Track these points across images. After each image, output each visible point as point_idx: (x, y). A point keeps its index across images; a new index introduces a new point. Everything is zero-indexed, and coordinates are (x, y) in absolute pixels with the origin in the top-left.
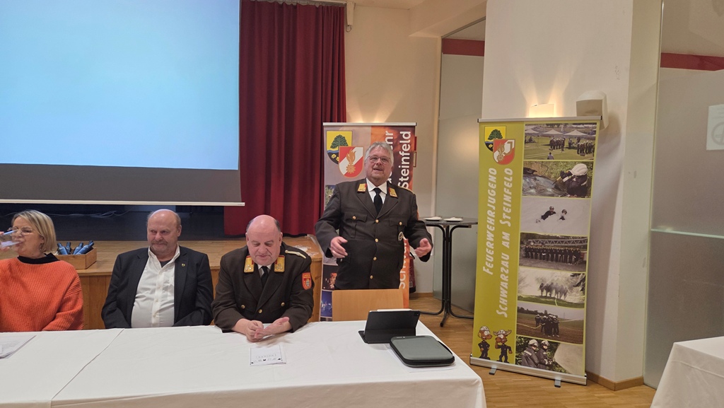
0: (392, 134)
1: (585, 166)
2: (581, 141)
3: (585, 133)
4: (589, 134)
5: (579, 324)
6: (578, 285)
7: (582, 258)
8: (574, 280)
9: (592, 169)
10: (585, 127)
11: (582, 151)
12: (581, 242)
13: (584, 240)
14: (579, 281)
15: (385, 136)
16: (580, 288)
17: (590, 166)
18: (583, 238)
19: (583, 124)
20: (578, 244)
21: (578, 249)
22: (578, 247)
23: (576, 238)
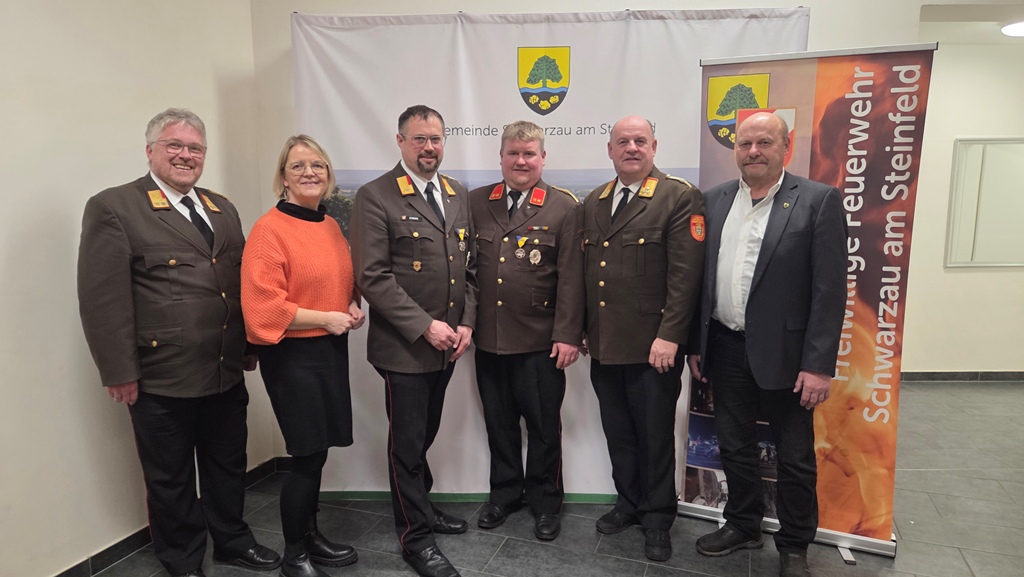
0: (871, 74)
15: (853, 80)
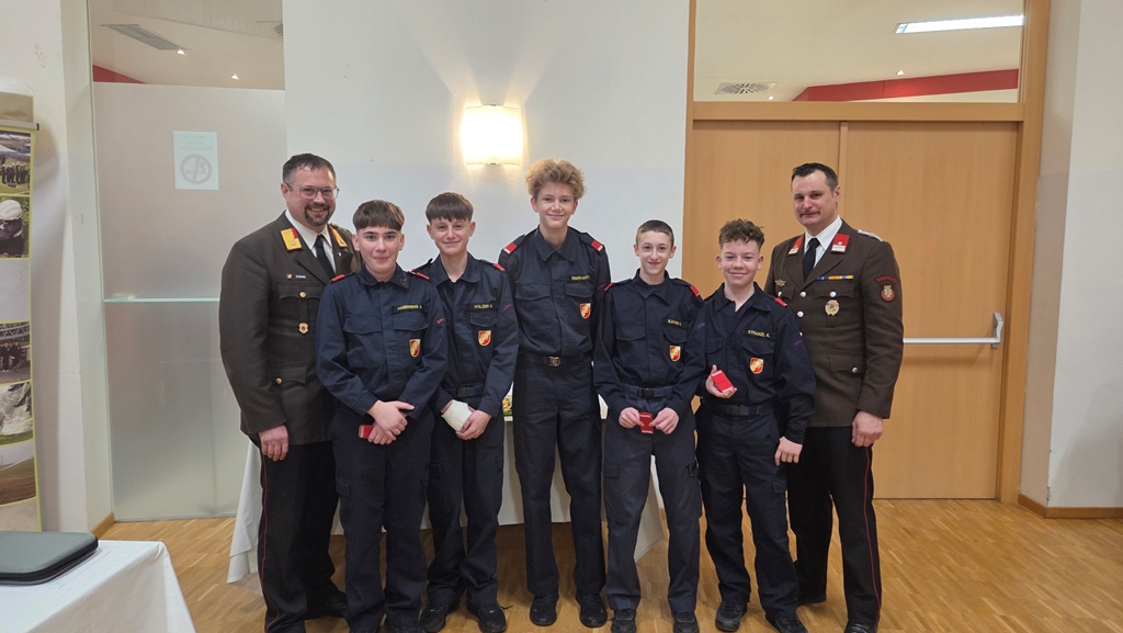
1: (18, 204)
2: (6, 161)
3: (11, 148)
4: (19, 150)
5: (27, 468)
6: (21, 404)
7: (25, 358)
8: (15, 395)
9: (28, 210)
10: (13, 139)
11: (10, 178)
12: (21, 332)
13: (24, 328)
14: (22, 396)
16: (24, 407)
17: (24, 203)
18: (23, 324)
19: (8, 133)
20: (17, 336)
21: (17, 344)
22: (16, 340)
23: (12, 325)
